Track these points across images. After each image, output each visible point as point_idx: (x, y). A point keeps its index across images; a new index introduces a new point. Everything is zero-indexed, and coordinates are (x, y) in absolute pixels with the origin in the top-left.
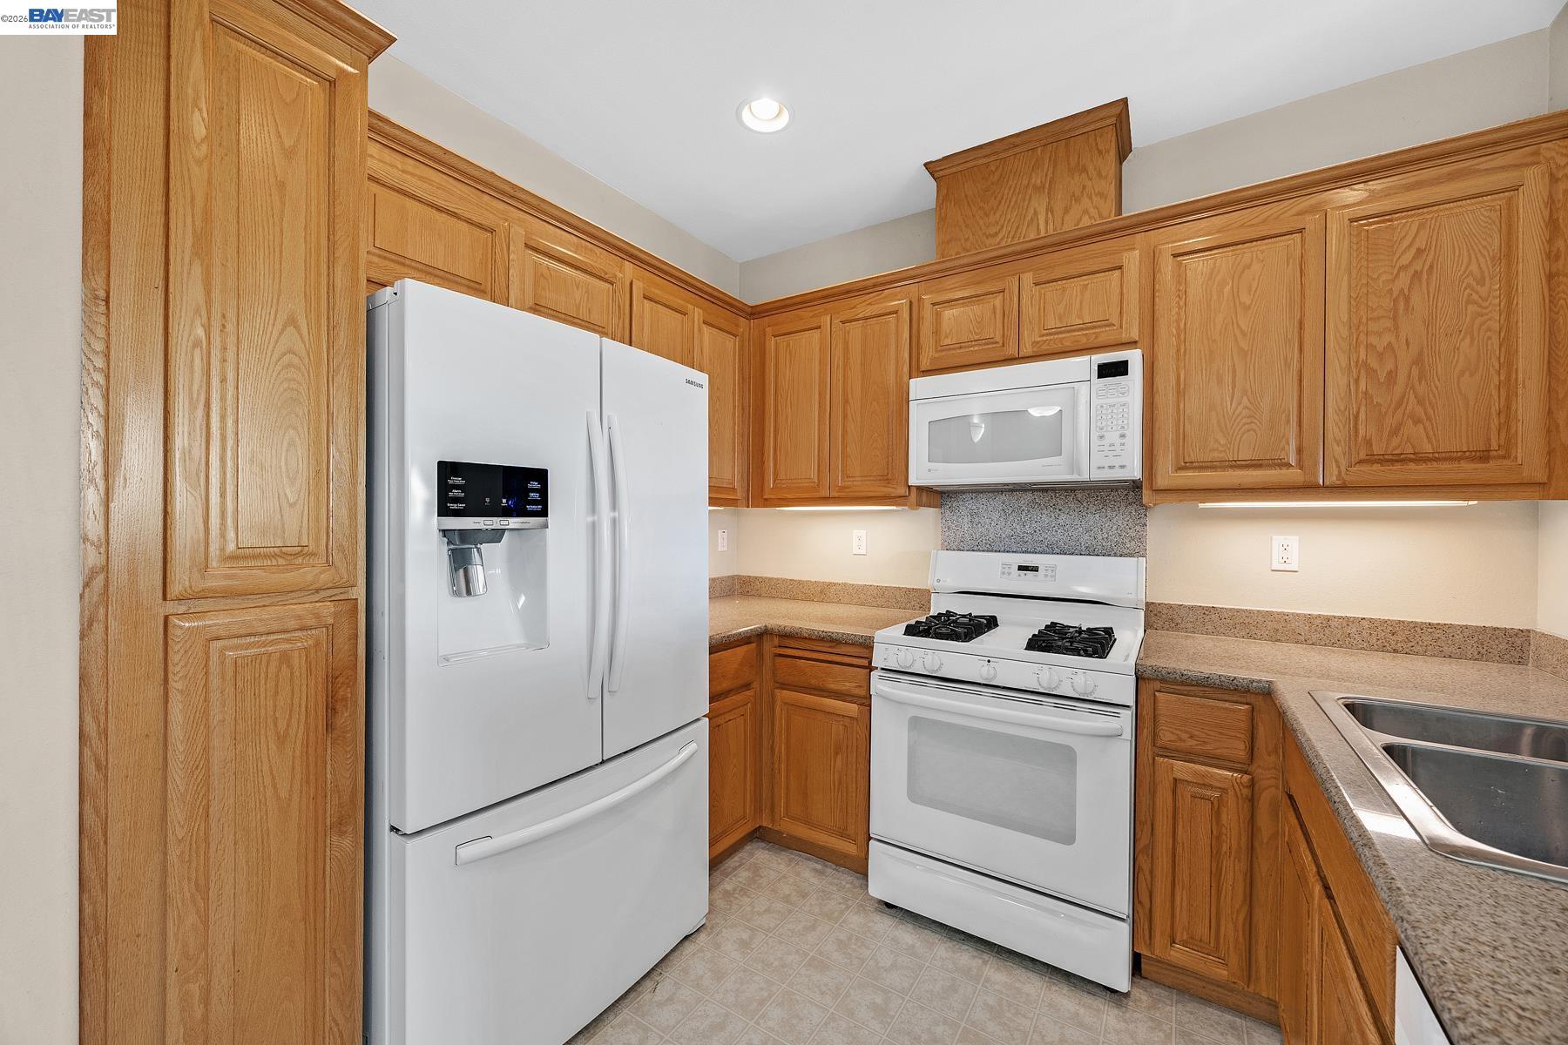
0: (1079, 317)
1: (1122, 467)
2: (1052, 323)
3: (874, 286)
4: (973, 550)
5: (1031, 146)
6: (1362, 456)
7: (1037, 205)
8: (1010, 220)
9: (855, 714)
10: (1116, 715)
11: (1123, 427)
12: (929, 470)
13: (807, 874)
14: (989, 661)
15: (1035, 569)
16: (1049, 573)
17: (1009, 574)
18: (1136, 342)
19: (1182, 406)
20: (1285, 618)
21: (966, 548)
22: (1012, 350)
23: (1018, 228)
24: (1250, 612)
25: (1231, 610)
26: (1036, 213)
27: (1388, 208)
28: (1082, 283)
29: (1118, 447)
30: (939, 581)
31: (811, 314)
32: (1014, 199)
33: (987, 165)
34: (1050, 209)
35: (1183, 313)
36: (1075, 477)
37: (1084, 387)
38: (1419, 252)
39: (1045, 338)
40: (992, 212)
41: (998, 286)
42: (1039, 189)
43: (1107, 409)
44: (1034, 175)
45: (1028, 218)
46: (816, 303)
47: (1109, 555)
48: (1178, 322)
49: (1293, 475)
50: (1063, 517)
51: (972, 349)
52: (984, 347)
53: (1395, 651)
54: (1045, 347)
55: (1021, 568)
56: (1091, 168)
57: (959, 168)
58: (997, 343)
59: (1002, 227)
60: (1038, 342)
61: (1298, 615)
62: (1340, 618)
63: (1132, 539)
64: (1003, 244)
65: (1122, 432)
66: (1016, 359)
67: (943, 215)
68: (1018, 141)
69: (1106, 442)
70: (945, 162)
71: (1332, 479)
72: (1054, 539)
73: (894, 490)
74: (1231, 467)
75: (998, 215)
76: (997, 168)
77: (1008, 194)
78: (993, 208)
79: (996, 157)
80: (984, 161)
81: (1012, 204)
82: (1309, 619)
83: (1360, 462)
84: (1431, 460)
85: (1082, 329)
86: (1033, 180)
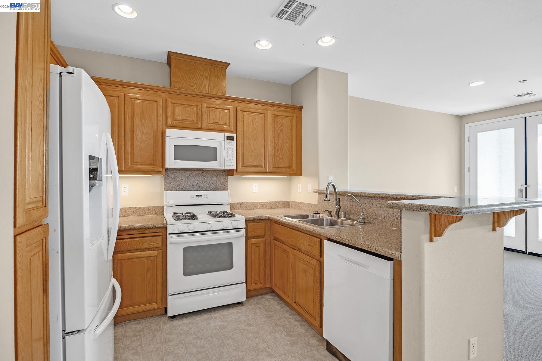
0: (219, 121)
1: (233, 165)
2: (211, 120)
3: (147, 88)
4: (177, 191)
5: (204, 63)
6: (274, 166)
7: (205, 82)
8: (197, 83)
9: (156, 254)
10: (242, 231)
11: (233, 155)
12: (174, 163)
13: (134, 326)
14: (209, 223)
15: (201, 196)
16: (205, 196)
17: (193, 198)
18: (232, 131)
19: (243, 150)
20: (255, 204)
21: (174, 190)
22: (199, 126)
23: (200, 87)
24: (249, 203)
25: (246, 203)
26: (205, 84)
27: (277, 114)
28: (220, 111)
29: (231, 160)
30: (168, 202)
31: (113, 89)
32: (199, 77)
33: (190, 62)
34: (209, 85)
35: (243, 126)
36: (221, 168)
37: (223, 142)
38: (281, 125)
39: (209, 124)
40: (192, 78)
41: (196, 104)
42: (206, 77)
43: (229, 149)
44: (205, 72)
45: (203, 85)
46: (115, 85)
47: (219, 190)
48: (242, 128)
49: (263, 170)
50: (206, 179)
51: (186, 122)
52: (190, 123)
53: (273, 208)
54: (209, 127)
55: (197, 196)
56: (220, 78)
57: (180, 58)
58: (195, 122)
59: (195, 85)
60: (208, 125)
61: (258, 202)
62: (265, 202)
63: (224, 185)
64: (195, 90)
65: (232, 156)
66: (200, 129)
67: (174, 72)
68: (201, 60)
69: (229, 158)
70: (176, 54)
71: (270, 171)
72: (203, 186)
73: (156, 169)
74: (253, 167)
75: (194, 80)
76: (193, 65)
77: (197, 75)
78: (192, 77)
79: (193, 61)
80: (189, 60)
81: (198, 78)
82: (260, 203)
83: (274, 167)
84: (283, 167)
85: (219, 124)
86: (205, 74)
